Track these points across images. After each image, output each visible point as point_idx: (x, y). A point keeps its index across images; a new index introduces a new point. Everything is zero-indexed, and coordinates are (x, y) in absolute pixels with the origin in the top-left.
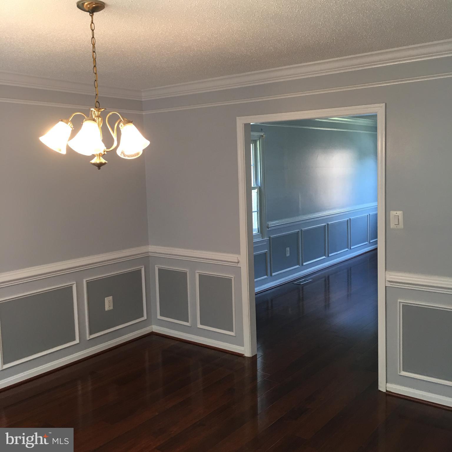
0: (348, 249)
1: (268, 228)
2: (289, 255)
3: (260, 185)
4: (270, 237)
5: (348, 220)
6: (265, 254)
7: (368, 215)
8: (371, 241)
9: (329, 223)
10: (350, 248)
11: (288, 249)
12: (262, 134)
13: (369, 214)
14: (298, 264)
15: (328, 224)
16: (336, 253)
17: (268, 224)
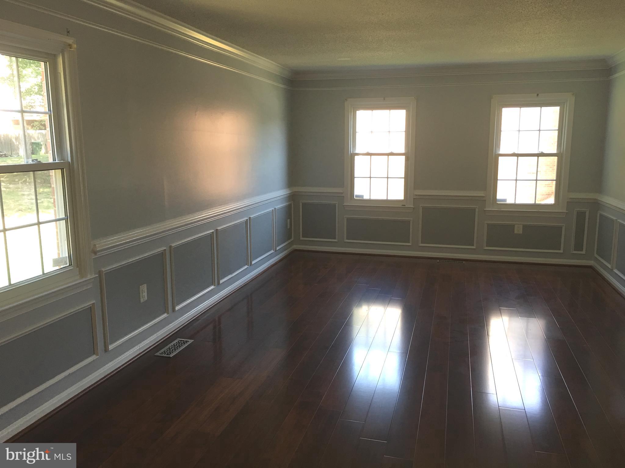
0: (248, 266)
1: (95, 253)
2: (146, 298)
3: (70, 160)
4: (100, 273)
5: (247, 219)
6: (90, 309)
7: (273, 210)
8: (278, 248)
9: (219, 228)
10: (251, 263)
11: (144, 288)
12: (70, 41)
13: (275, 208)
14: (166, 311)
15: (217, 230)
16: (230, 276)
17: (95, 245)
